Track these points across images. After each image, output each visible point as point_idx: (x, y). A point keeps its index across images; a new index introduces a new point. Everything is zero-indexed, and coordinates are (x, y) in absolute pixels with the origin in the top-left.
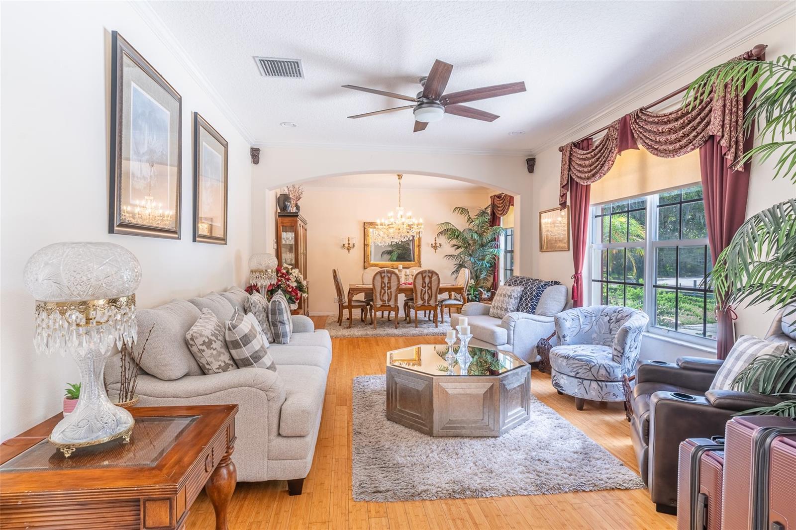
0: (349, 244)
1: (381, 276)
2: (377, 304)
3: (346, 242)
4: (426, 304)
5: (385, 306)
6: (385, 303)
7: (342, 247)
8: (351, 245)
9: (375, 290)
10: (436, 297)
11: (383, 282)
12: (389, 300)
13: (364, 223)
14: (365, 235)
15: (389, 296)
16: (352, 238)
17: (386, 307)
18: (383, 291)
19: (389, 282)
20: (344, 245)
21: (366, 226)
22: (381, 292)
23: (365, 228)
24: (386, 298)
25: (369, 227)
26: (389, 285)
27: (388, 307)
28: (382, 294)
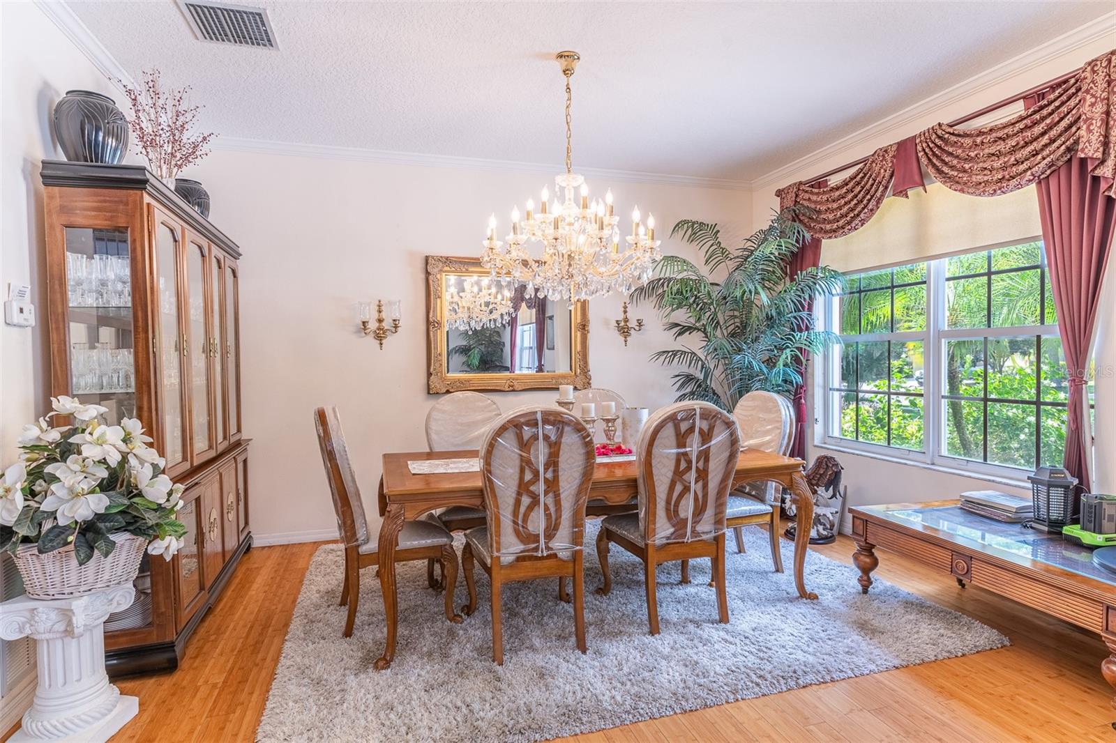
0: (380, 321)
1: (519, 437)
2: (503, 551)
3: (371, 316)
4: (689, 538)
5: (537, 558)
6: (536, 549)
7: (358, 332)
8: (386, 325)
9: (495, 496)
10: (720, 507)
11: (525, 463)
12: (551, 532)
13: (427, 258)
14: (430, 294)
15: (548, 516)
16: (390, 303)
17: (539, 564)
18: (526, 501)
19: (552, 462)
20: (364, 323)
21: (431, 268)
22: (518, 503)
23: (428, 273)
24: (537, 523)
25: (441, 271)
26: (549, 475)
27: (548, 563)
28: (522, 509)
